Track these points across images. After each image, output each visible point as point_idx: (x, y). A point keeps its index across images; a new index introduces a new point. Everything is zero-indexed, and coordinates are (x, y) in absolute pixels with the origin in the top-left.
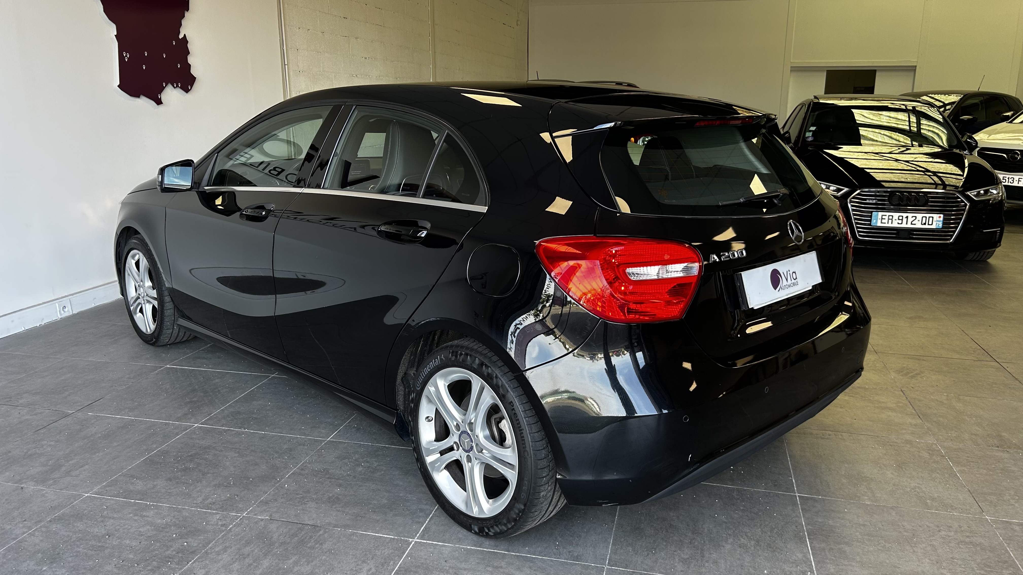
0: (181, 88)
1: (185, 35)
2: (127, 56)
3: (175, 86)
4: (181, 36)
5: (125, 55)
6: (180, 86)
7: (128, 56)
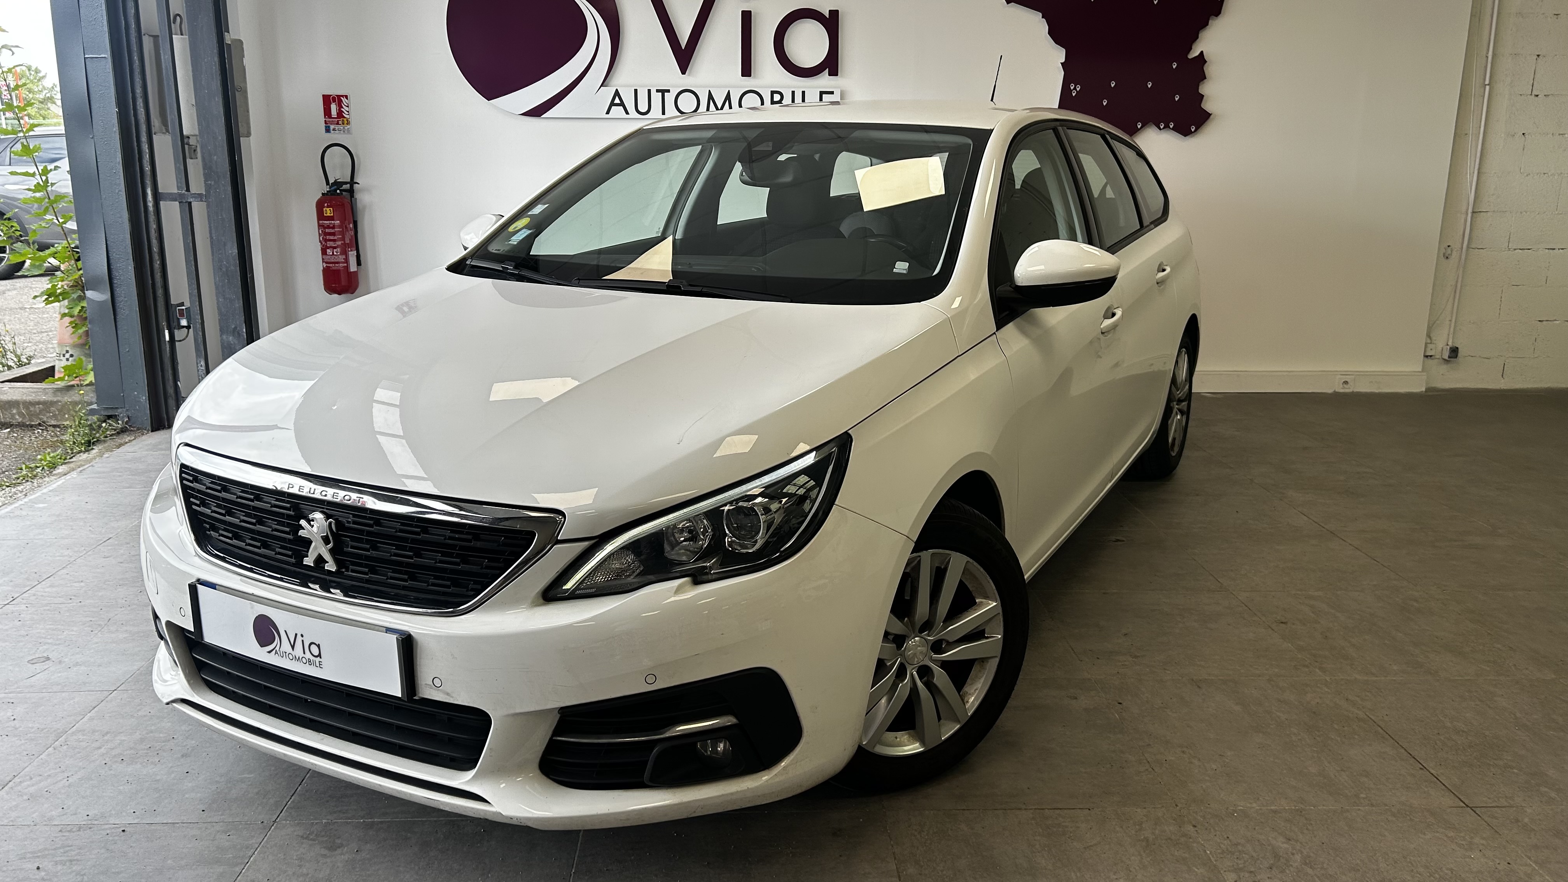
0: (1173, 129)
1: (1202, 53)
2: (1075, 89)
3: (1162, 127)
4: (1194, 53)
5: (1072, 88)
6: (1171, 127)
7: (1078, 89)
